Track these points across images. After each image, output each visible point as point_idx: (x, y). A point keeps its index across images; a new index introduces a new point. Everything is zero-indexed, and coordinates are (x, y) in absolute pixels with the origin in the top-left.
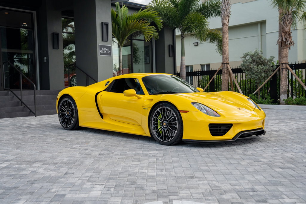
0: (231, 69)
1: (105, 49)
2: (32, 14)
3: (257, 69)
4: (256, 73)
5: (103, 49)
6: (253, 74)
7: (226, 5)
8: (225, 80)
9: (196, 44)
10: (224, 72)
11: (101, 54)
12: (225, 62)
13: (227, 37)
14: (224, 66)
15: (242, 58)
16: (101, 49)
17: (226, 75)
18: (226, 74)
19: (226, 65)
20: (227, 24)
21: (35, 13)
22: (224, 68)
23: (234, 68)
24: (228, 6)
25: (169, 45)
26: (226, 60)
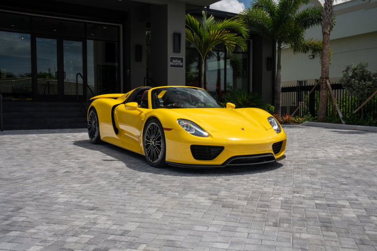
0: (331, 85)
1: (177, 60)
2: (119, 27)
3: (359, 84)
4: (357, 89)
5: (174, 61)
6: (354, 90)
7: (328, 12)
8: (323, 96)
9: (312, 57)
10: (322, 88)
11: (171, 66)
12: (324, 77)
13: (327, 48)
14: (323, 81)
15: (343, 71)
16: (171, 61)
17: (324, 91)
18: (325, 89)
19: (324, 79)
20: (328, 33)
21: (121, 26)
22: (322, 83)
23: (334, 83)
24: (330, 13)
25: (268, 58)
26: (325, 74)
